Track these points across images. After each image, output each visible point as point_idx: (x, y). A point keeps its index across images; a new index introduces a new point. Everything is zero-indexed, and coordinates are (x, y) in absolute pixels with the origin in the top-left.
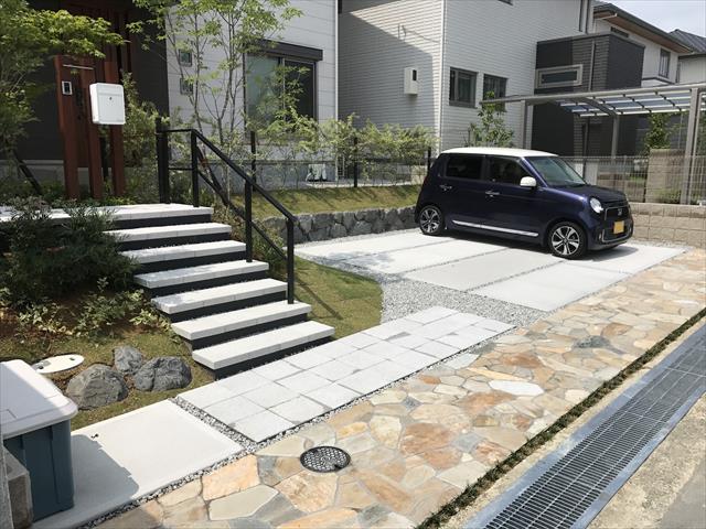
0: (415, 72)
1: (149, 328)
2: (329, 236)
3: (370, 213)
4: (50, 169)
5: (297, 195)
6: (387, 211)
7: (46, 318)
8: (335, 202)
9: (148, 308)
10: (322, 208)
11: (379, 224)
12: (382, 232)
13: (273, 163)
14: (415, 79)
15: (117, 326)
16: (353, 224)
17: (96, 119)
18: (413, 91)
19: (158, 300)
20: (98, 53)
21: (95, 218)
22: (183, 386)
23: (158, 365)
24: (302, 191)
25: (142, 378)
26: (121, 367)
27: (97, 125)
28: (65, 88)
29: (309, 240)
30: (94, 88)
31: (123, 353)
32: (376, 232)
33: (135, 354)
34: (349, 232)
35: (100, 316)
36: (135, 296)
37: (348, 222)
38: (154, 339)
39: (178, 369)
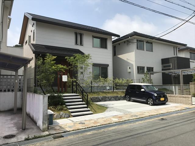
0: (130, 67)
1: (65, 110)
2: (105, 101)
3: (115, 96)
4: (56, 88)
5: (100, 93)
6: (119, 96)
7: (52, 108)
8: (108, 94)
9: (66, 108)
10: (104, 95)
11: (117, 99)
12: (118, 100)
13: (95, 87)
14: (130, 69)
15: (61, 110)
16: (111, 98)
17: (63, 81)
18: (129, 71)
19: (68, 107)
20: (64, 71)
21: (61, 95)
22: (68, 117)
23: (65, 114)
24: (101, 92)
25: (63, 116)
26: (61, 114)
27: (63, 82)
28: (59, 76)
29: (101, 101)
30: (63, 76)
31: (61, 113)
32: (116, 100)
33: (63, 113)
34: (110, 100)
35: (59, 108)
36: (64, 106)
37: (110, 98)
38: (66, 111)
39: (68, 115)
